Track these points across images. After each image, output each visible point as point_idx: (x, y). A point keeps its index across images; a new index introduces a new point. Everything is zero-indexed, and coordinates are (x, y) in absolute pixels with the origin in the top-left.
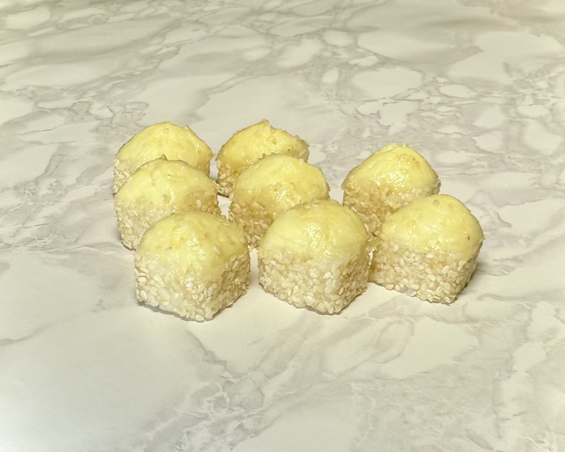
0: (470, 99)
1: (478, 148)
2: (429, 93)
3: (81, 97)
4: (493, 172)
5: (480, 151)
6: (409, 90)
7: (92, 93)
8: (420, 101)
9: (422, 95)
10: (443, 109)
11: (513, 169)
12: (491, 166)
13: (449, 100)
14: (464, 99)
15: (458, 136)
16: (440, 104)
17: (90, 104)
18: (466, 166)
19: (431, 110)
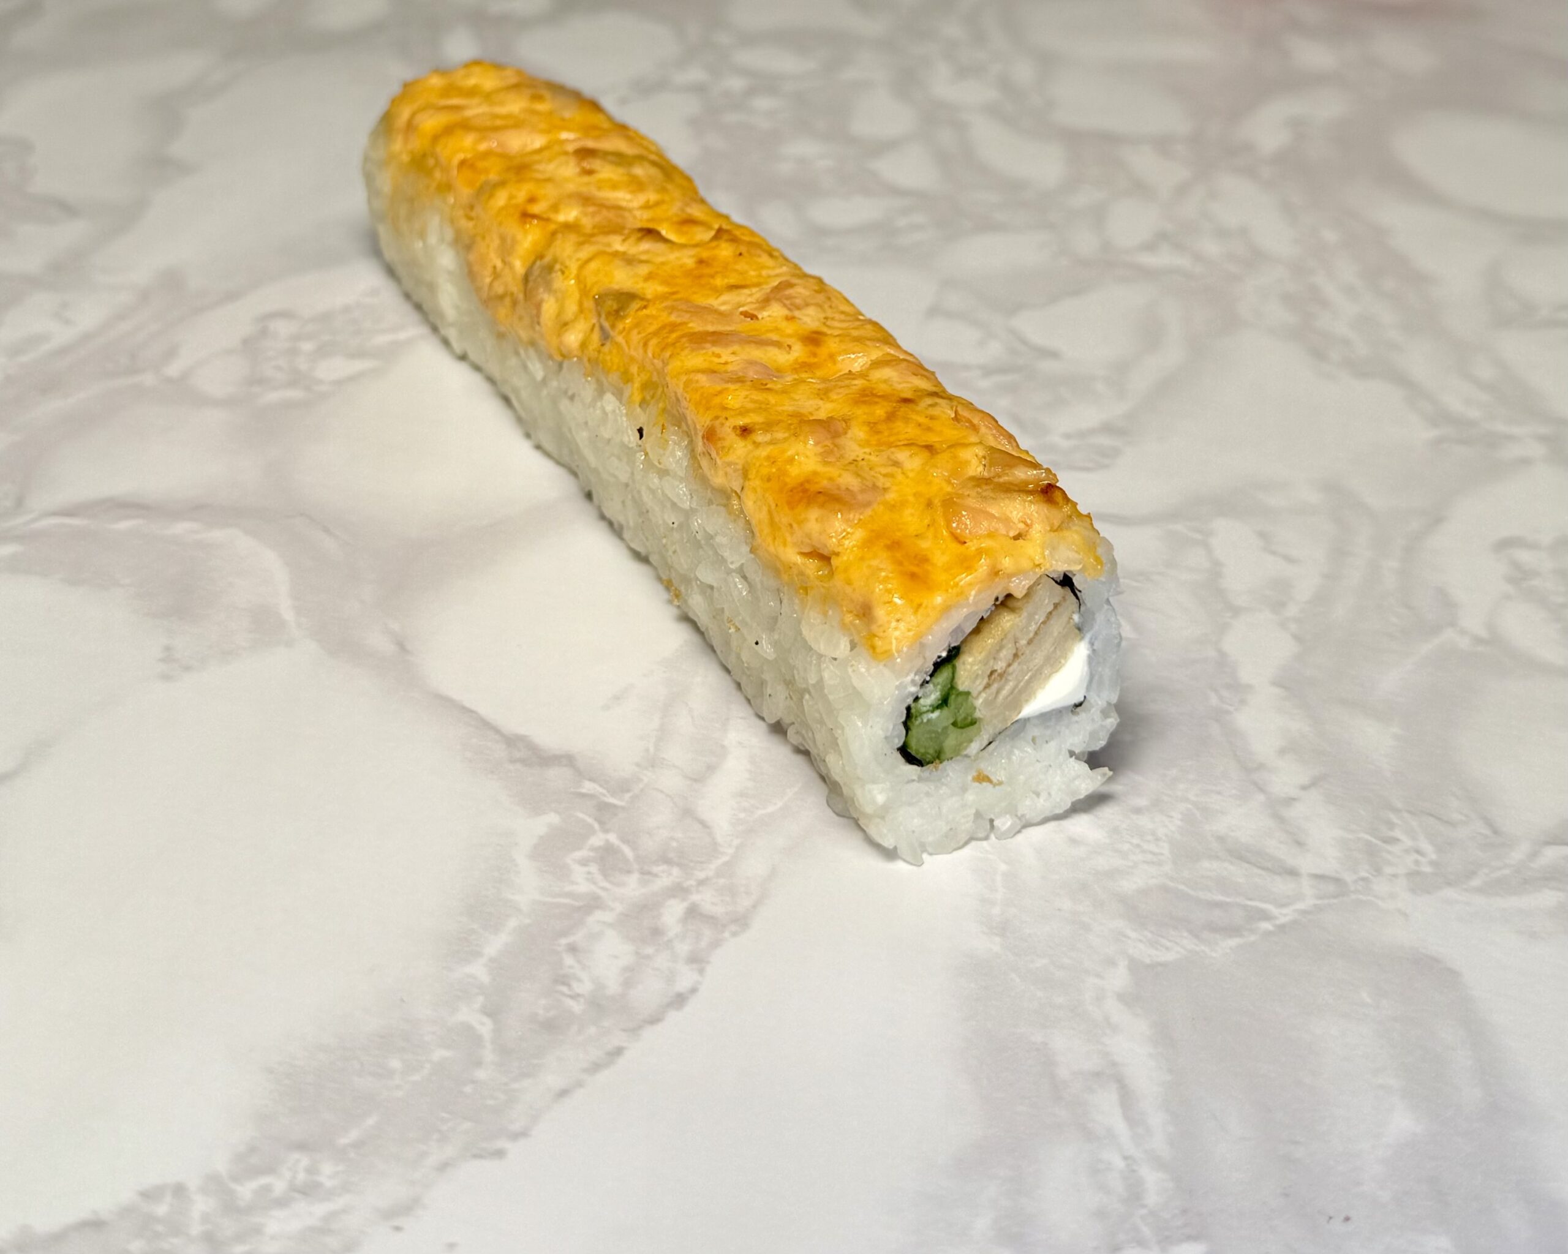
1: (889, 186)
2: (710, 68)
4: (954, 238)
10: (761, 102)
12: (938, 224)
14: (800, 77)
16: (750, 93)
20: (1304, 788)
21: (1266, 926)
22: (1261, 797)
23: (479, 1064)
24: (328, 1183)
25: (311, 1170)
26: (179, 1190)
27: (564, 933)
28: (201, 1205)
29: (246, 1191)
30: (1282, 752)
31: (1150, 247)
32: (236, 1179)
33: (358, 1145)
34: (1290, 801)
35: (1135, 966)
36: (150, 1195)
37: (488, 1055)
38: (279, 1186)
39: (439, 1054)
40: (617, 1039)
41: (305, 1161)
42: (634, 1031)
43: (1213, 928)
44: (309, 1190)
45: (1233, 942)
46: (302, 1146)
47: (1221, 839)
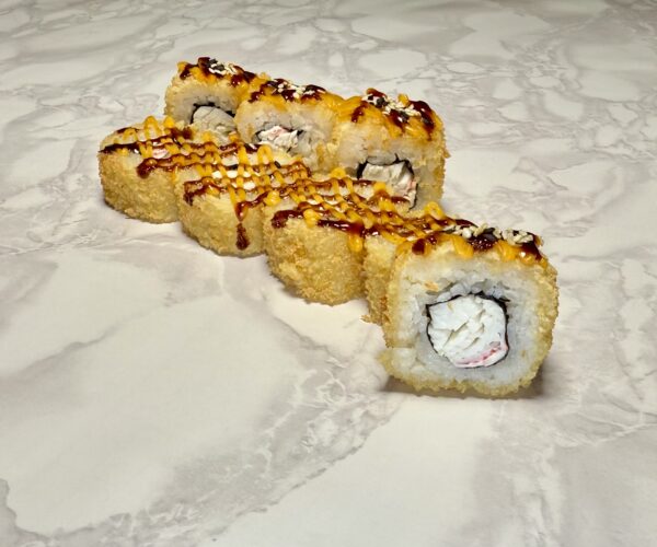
0: (480, 74)
1: (504, 118)
2: (438, 70)
3: (85, 92)
4: (529, 140)
5: (509, 121)
6: (418, 69)
7: (96, 88)
8: (432, 78)
9: (431, 73)
10: (457, 84)
11: (546, 135)
12: (524, 134)
13: (460, 77)
14: (474, 75)
15: (482, 108)
16: (453, 80)
17: (97, 99)
18: (501, 136)
19: (446, 86)
20: (647, 375)
21: (620, 434)
22: (626, 378)
23: (263, 471)
24: (190, 518)
25: (184, 512)
26: (127, 516)
27: (310, 419)
28: (135, 524)
29: (155, 519)
30: (639, 359)
31: (615, 146)
32: (152, 513)
33: (204, 502)
34: (640, 380)
35: (558, 448)
36: (115, 518)
37: (268, 468)
38: (169, 517)
39: (247, 466)
40: (324, 465)
41: (182, 507)
42: (332, 462)
43: (595, 433)
44: (180, 520)
45: (605, 440)
46: (183, 501)
47: (605, 395)
